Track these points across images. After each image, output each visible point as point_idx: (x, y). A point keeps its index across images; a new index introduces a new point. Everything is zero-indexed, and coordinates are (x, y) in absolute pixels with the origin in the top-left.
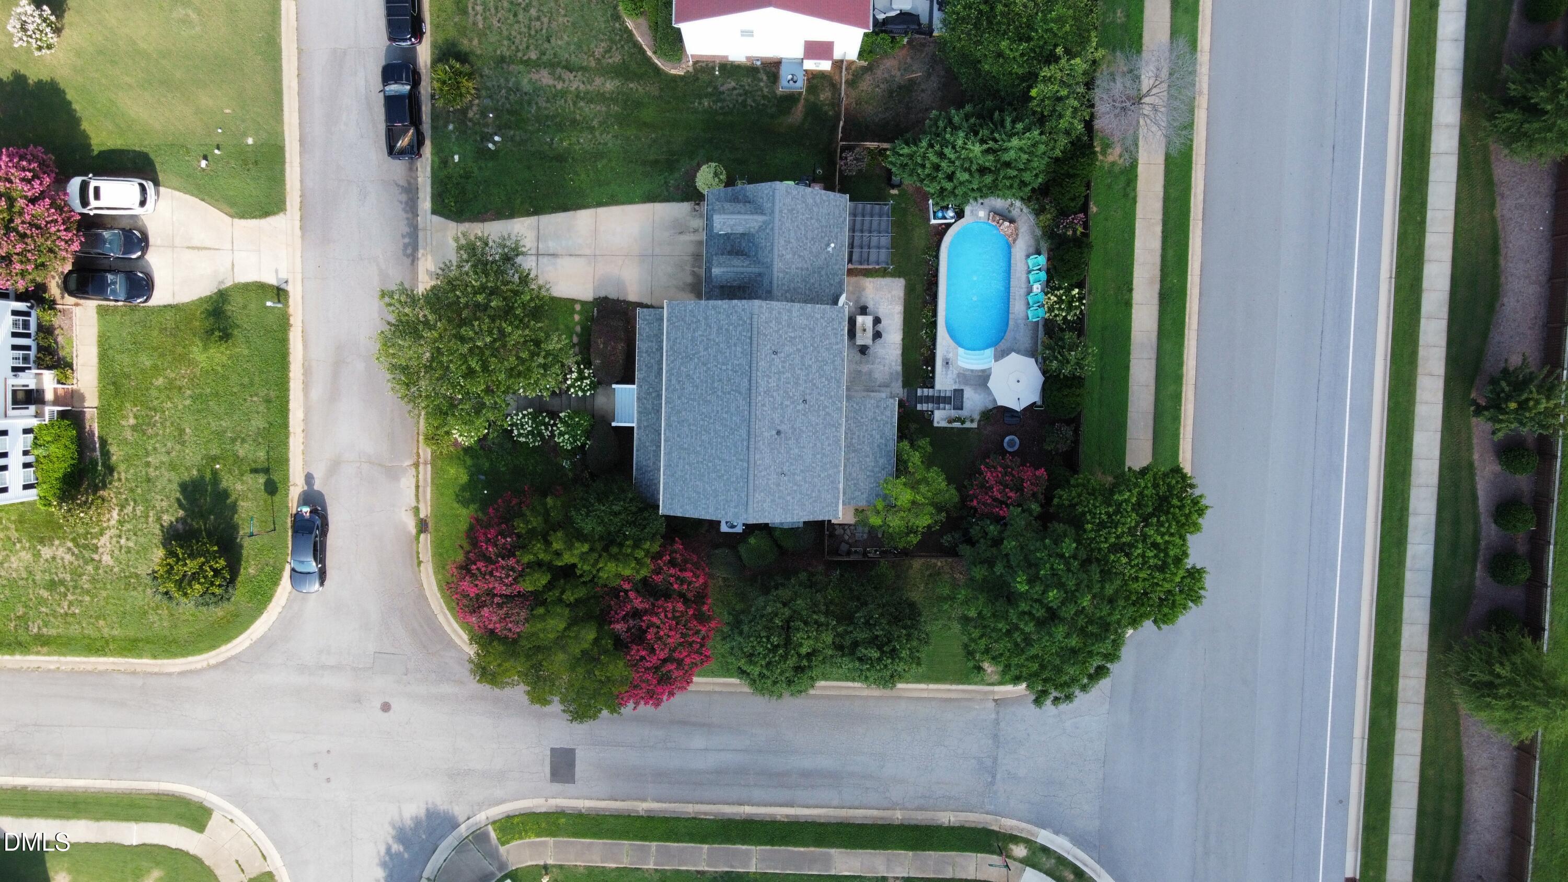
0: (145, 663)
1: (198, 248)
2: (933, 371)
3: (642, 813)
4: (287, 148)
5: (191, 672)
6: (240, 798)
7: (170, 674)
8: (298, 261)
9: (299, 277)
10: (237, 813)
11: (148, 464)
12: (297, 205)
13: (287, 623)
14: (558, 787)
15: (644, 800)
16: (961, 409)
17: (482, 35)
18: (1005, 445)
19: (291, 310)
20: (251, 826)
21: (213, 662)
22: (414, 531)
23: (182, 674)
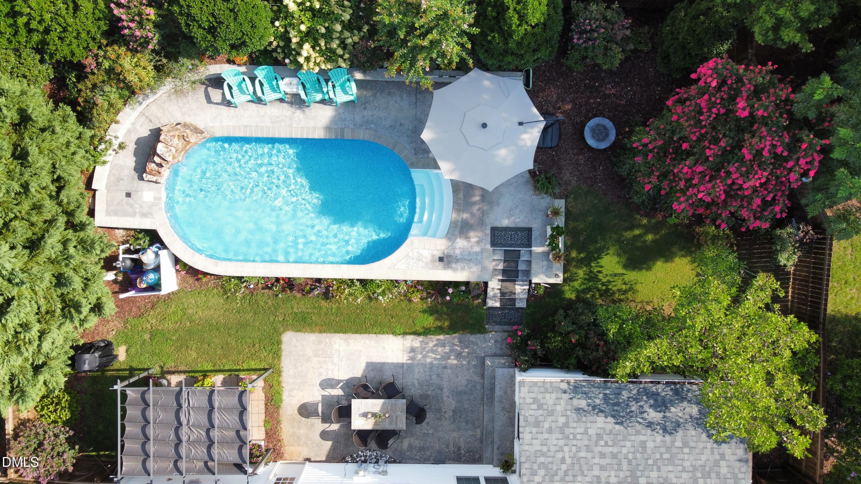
2: (456, 284)
16: (529, 230)
18: (603, 146)
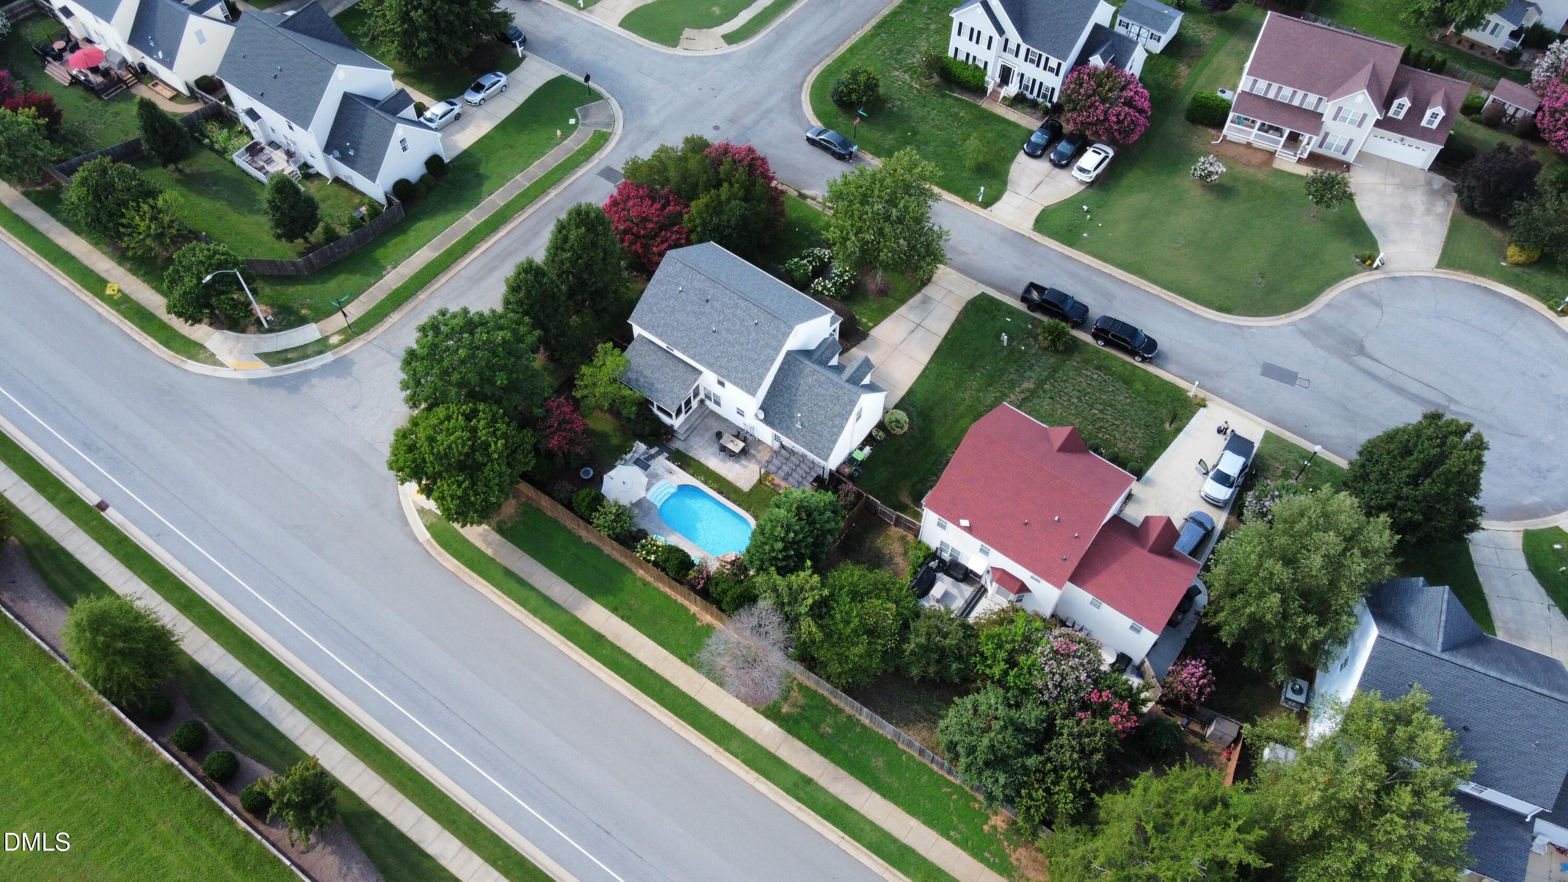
0: (828, 61)
1: (1038, 186)
3: (550, 190)
4: (1070, 249)
5: (808, 74)
6: (725, 57)
7: (814, 67)
8: (1000, 222)
9: (991, 218)
10: (719, 52)
11: (933, 109)
12: (1032, 237)
13: (798, 117)
14: (603, 166)
15: (556, 196)
17: (1076, 369)
19: (973, 205)
20: (706, 53)
21: (806, 84)
22: (803, 191)
23: (810, 71)
